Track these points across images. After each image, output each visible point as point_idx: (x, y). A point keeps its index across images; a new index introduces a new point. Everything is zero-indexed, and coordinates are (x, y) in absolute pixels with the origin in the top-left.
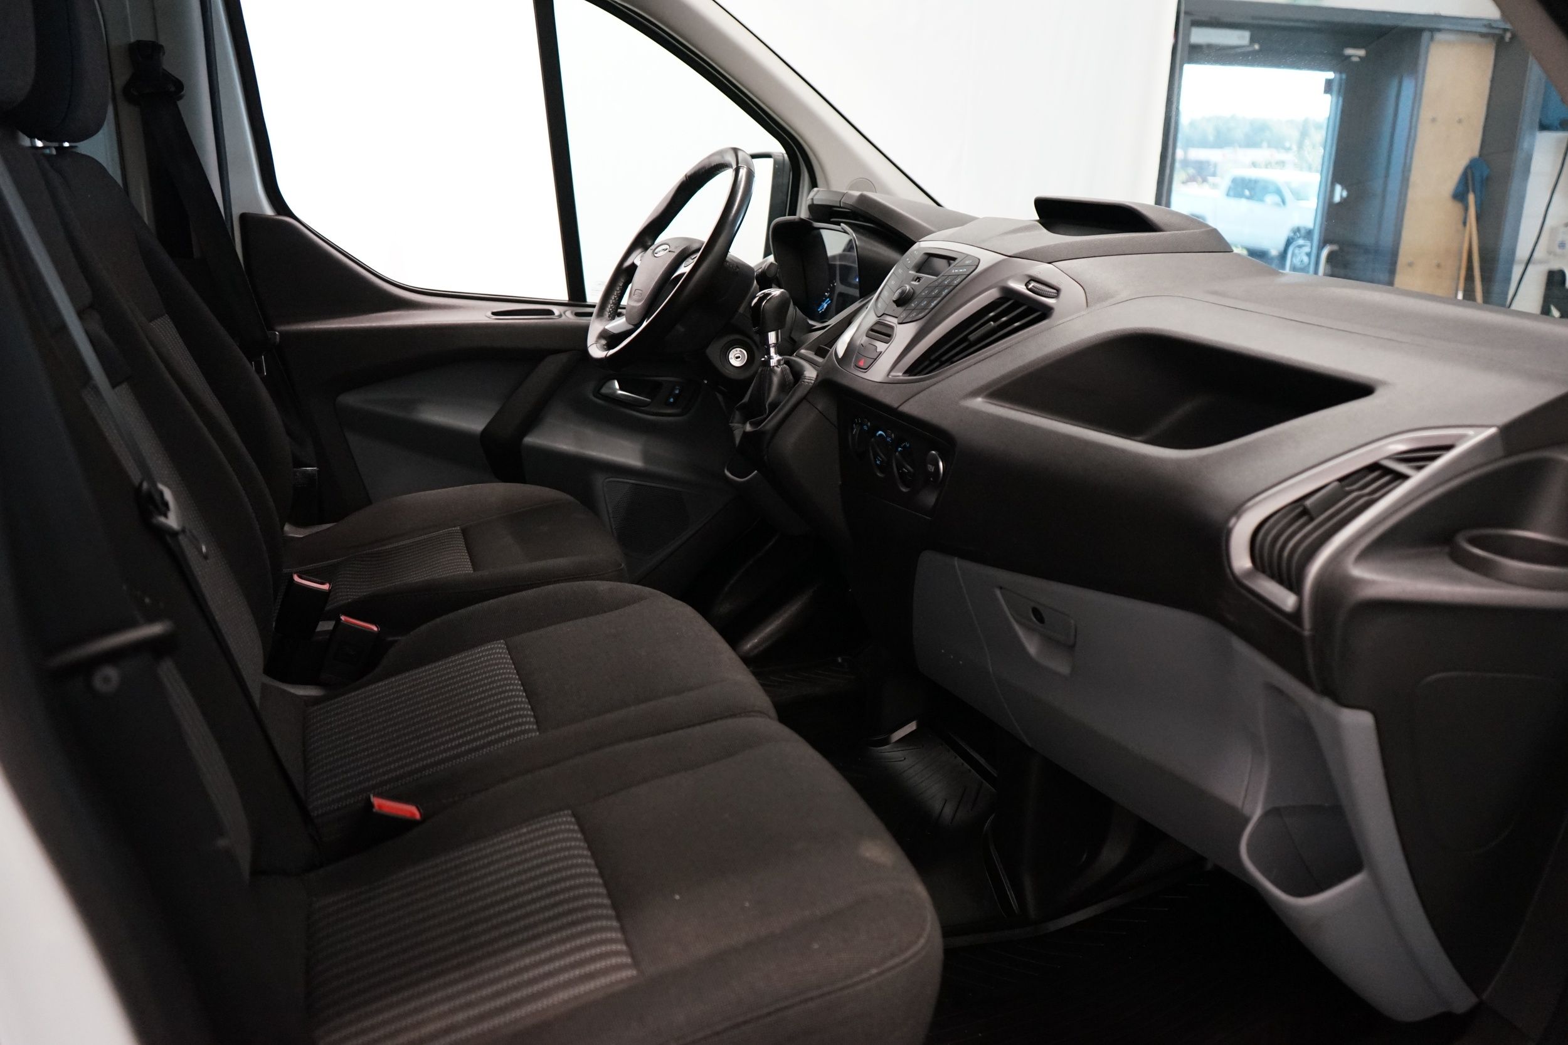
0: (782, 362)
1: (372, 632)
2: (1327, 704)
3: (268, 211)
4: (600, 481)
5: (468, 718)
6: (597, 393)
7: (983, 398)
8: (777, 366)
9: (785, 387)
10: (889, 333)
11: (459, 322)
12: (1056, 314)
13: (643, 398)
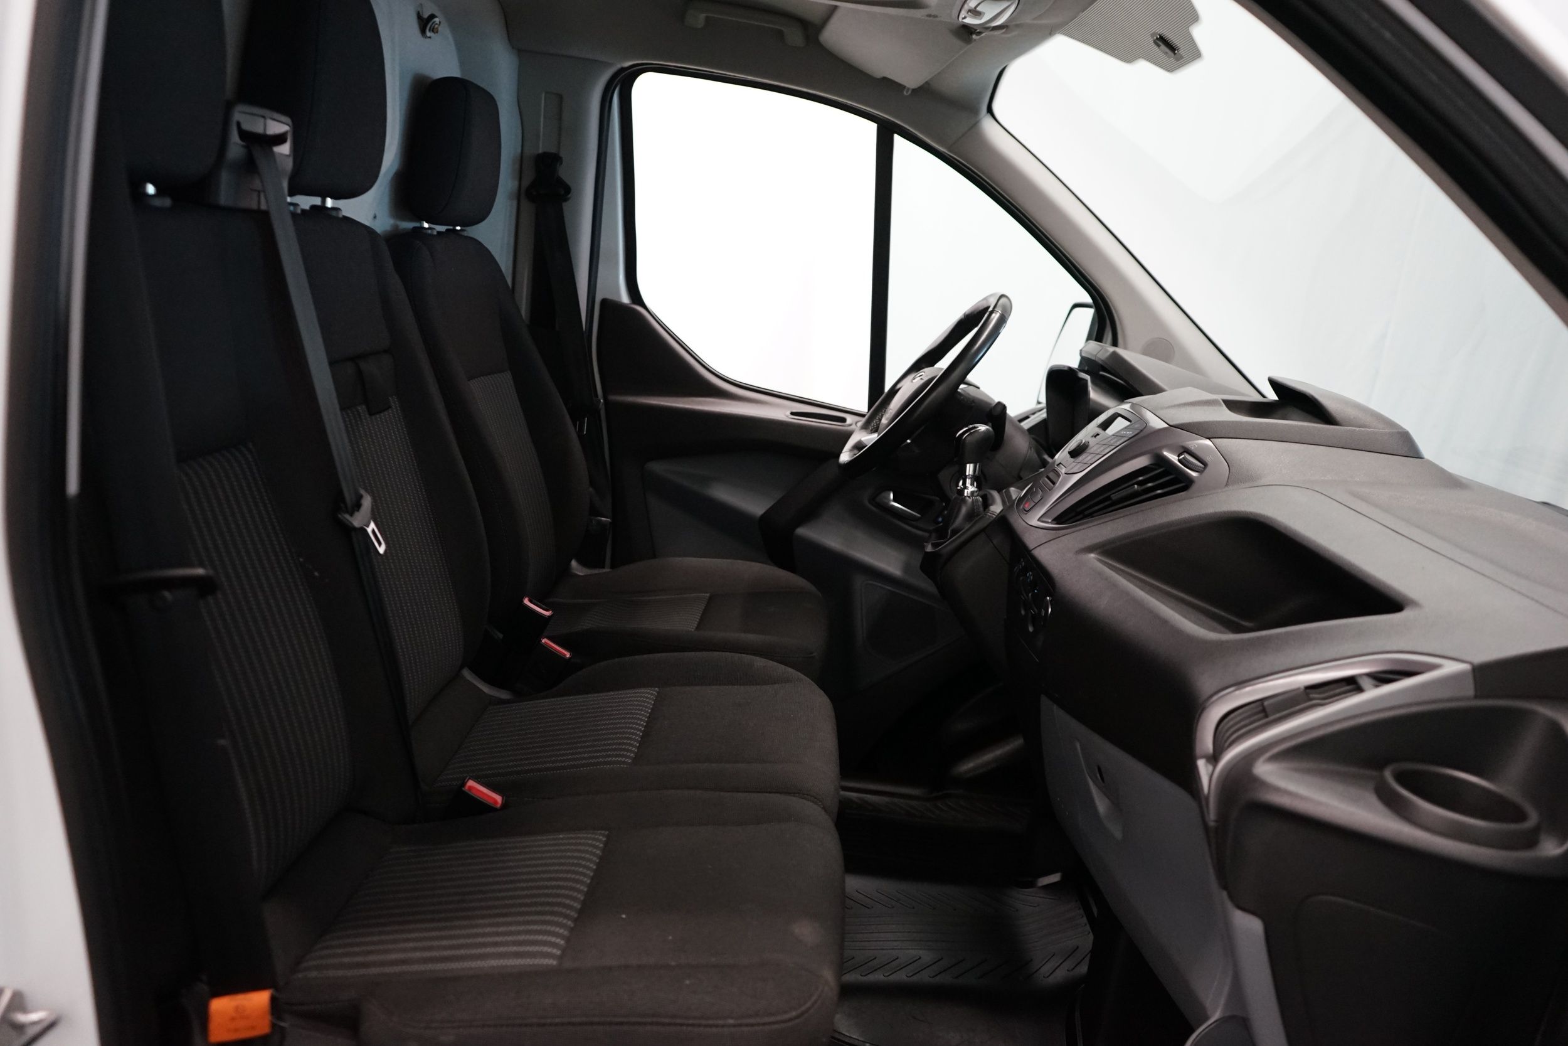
0: (976, 494)
1: (561, 658)
2: (1229, 905)
3: (625, 299)
4: (859, 582)
5: (586, 742)
6: (873, 500)
7: (1098, 554)
8: (969, 497)
9: (972, 516)
10: (1054, 480)
11: (758, 416)
12: (1194, 488)
13: (914, 513)
